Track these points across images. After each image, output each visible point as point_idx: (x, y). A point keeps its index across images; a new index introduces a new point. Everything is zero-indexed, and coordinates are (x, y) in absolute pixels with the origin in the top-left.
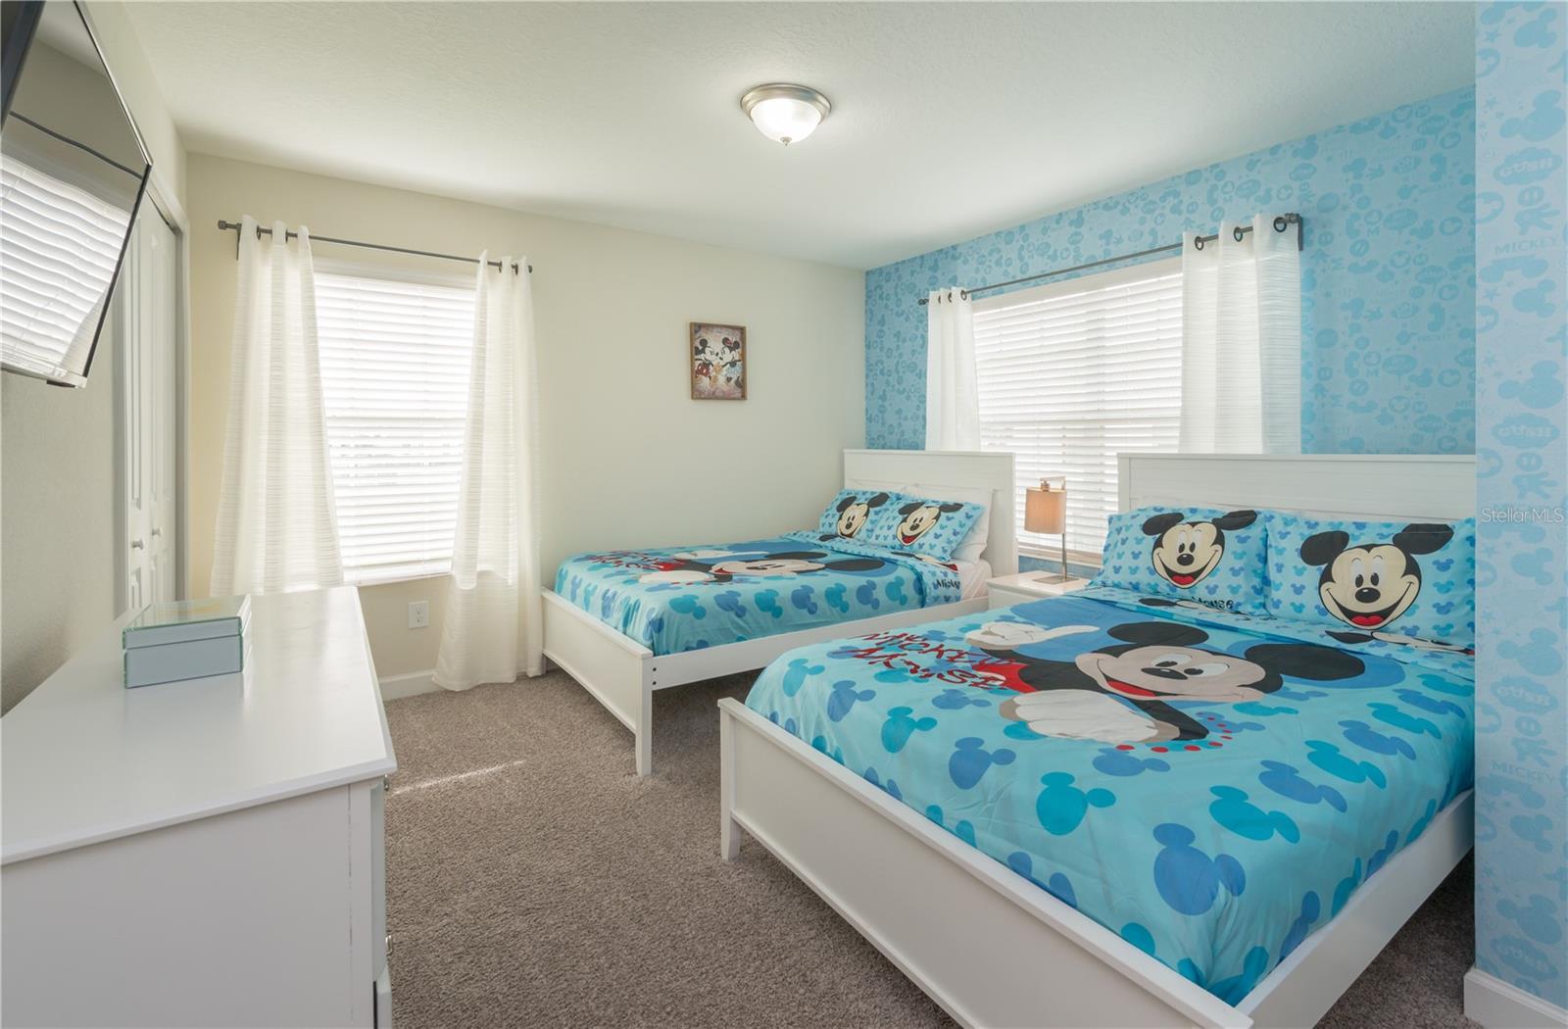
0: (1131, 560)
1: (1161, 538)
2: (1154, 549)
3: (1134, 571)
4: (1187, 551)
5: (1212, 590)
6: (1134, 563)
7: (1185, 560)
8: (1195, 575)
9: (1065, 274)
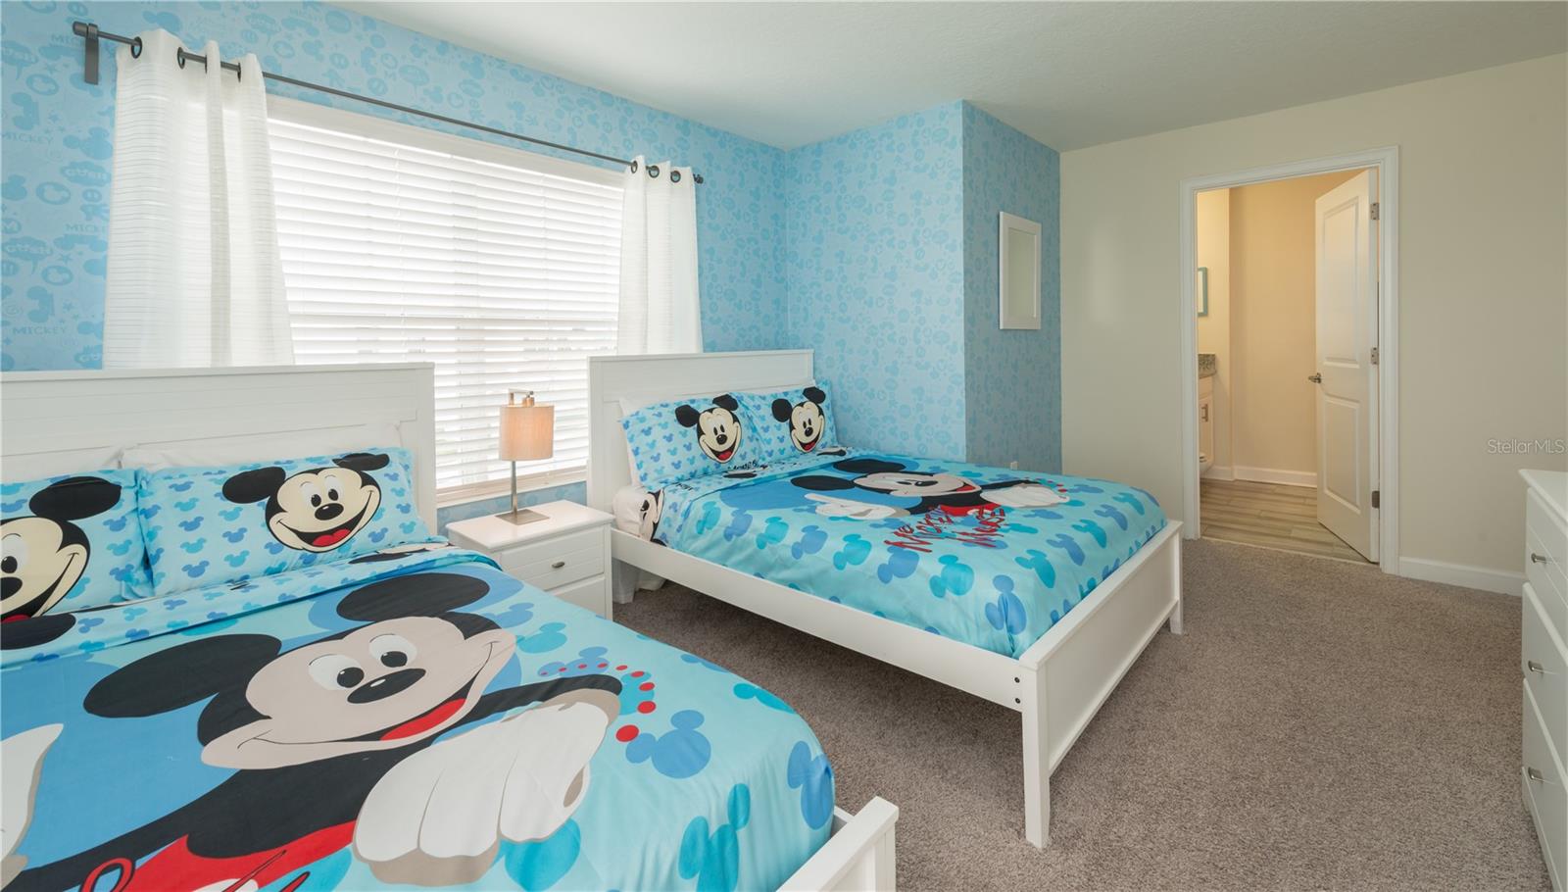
0: (687, 452)
1: (699, 426)
2: (699, 438)
3: (692, 461)
4: (720, 432)
5: (743, 457)
6: (690, 455)
7: (722, 440)
8: (731, 449)
9: (460, 127)
